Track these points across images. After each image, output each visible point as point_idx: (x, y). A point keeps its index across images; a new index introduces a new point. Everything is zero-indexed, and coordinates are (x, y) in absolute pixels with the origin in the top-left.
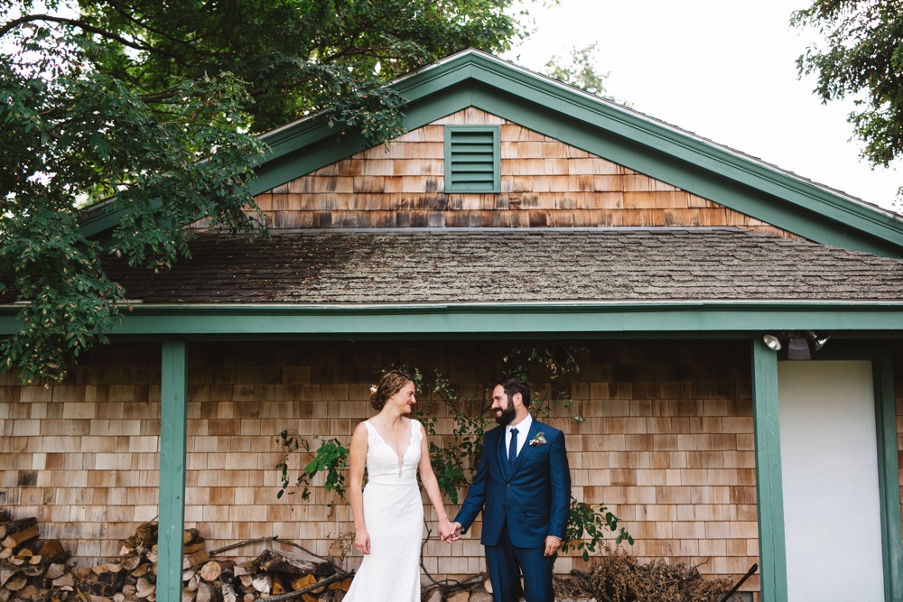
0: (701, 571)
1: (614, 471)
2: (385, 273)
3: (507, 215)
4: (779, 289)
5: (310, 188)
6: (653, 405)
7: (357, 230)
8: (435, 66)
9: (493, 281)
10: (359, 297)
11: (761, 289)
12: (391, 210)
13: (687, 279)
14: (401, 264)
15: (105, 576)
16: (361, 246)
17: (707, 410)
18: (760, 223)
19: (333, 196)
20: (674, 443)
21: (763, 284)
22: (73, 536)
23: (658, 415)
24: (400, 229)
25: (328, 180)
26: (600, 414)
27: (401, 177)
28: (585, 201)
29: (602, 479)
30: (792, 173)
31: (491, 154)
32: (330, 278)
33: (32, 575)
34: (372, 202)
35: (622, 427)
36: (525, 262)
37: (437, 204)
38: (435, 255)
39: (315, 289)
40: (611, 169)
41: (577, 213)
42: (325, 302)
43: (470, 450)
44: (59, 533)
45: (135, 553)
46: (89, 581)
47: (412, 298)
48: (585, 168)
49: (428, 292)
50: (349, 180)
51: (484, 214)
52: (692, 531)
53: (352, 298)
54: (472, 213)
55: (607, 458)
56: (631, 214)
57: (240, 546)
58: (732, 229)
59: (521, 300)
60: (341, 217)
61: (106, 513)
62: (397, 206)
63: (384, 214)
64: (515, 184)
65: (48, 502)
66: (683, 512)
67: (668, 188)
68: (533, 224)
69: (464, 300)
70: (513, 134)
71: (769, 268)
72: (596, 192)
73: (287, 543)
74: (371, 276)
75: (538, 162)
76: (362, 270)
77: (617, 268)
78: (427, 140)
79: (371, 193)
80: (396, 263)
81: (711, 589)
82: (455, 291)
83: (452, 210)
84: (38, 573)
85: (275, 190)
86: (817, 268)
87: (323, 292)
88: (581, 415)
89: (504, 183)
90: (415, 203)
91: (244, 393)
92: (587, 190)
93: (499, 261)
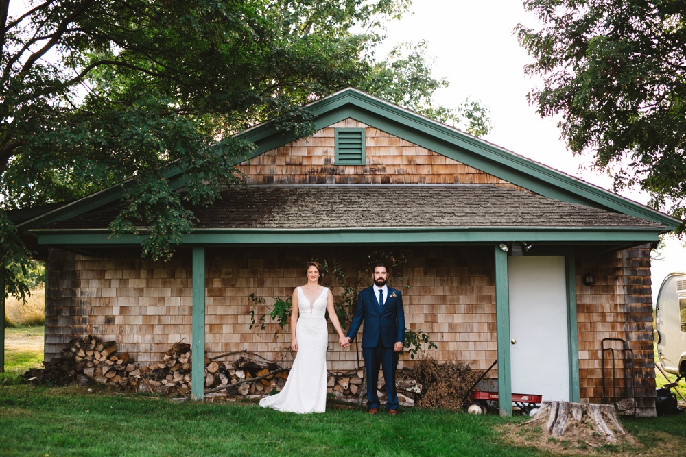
0: (472, 367)
1: (426, 315)
2: (306, 212)
3: (369, 177)
4: (508, 221)
5: (261, 162)
6: (447, 280)
7: (287, 185)
8: (331, 96)
9: (363, 216)
10: (295, 225)
11: (499, 221)
12: (306, 175)
13: (462, 214)
14: (314, 206)
15: (157, 370)
16: (291, 195)
17: (476, 282)
18: (504, 182)
19: (274, 167)
20: (458, 300)
21: (500, 217)
22: (135, 351)
23: (450, 285)
24: (311, 185)
25: (271, 158)
26: (419, 285)
27: (311, 156)
28: (411, 170)
29: (420, 319)
30: (521, 156)
31: (360, 144)
32: (278, 214)
33: (119, 369)
34: (296, 170)
35: (430, 292)
36: (379, 205)
37: (330, 171)
38: (331, 201)
39: (272, 220)
40: (425, 152)
41: (407, 176)
42: (278, 227)
43: (350, 303)
44: (128, 349)
45: (172, 359)
46: (148, 373)
47: (322, 225)
48: (411, 151)
49: (330, 222)
50: (283, 158)
51: (356, 177)
52: (467, 347)
53: (291, 225)
54: (350, 176)
55: (422, 308)
56: (436, 177)
57: (226, 355)
58: (489, 185)
59: (377, 226)
60: (279, 178)
61: (153, 338)
62: (309, 172)
63: (302, 177)
64: (373, 161)
65: (121, 332)
66: (463, 337)
67: (456, 163)
68: (383, 182)
69: (348, 226)
70: (372, 133)
71: (505, 209)
72: (417, 165)
73: (251, 354)
74: (299, 213)
75: (386, 149)
76: (294, 210)
77: (427, 208)
78: (326, 136)
79: (295, 165)
80: (311, 205)
81: (476, 376)
82: (343, 221)
83: (339, 174)
84: (122, 368)
85: (242, 163)
86: (530, 209)
87: (276, 222)
88: (408, 285)
89: (367, 160)
90: (319, 170)
91: (227, 274)
92: (412, 164)
93: (365, 205)
